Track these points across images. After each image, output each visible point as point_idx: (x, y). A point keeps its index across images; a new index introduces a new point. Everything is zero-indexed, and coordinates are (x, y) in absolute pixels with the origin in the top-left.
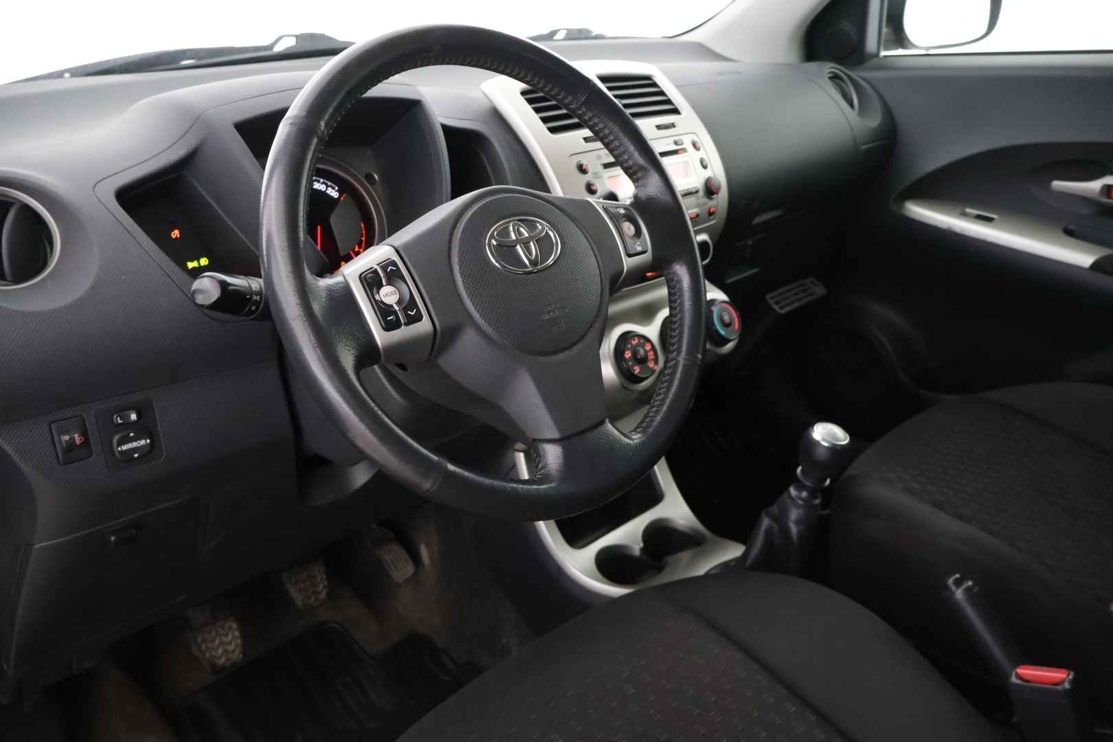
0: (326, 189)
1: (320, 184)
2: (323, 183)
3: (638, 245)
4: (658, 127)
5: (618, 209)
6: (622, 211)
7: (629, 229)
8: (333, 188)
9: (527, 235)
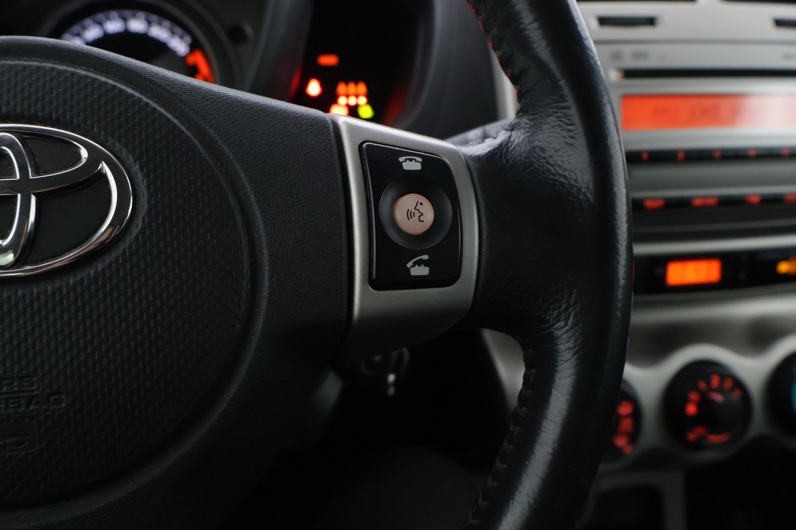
3: (419, 263)
4: (780, 23)
5: (401, 159)
6: (412, 165)
7: (410, 215)
9: (18, 177)
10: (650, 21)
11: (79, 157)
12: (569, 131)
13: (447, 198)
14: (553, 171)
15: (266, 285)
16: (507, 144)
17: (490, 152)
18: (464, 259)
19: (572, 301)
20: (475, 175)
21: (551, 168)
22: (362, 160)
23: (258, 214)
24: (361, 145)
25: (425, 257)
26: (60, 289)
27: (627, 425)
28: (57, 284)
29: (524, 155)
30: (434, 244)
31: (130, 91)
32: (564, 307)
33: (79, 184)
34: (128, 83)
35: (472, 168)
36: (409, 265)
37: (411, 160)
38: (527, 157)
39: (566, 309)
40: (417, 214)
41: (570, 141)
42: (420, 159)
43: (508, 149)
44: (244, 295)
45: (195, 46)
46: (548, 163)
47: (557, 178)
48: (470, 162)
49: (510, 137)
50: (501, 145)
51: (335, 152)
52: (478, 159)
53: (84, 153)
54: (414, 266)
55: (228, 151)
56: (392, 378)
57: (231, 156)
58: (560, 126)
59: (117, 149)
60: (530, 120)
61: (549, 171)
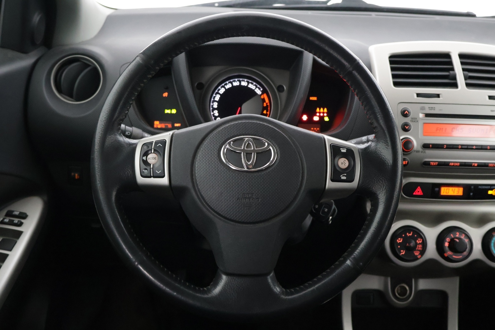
0: (255, 89)
1: (252, 85)
2: (255, 85)
3: (344, 176)
4: (491, 97)
5: (341, 149)
6: (344, 151)
7: (342, 163)
8: (259, 89)
9: (253, 149)
10: (438, 96)
11: (265, 145)
12: (386, 144)
13: (352, 159)
14: (382, 154)
15: (306, 178)
16: (370, 146)
17: (365, 148)
18: (355, 177)
19: (384, 189)
20: (360, 154)
21: (381, 153)
22: (331, 149)
23: (305, 161)
24: (331, 145)
25: (345, 174)
26: (260, 175)
27: (420, 247)
28: (260, 173)
29: (374, 149)
30: (348, 171)
31: (276, 129)
32: (381, 190)
33: (265, 151)
34: (275, 127)
35: (360, 152)
36: (341, 176)
37: (343, 149)
38: (375, 150)
39: (382, 191)
40: (344, 163)
41: (387, 147)
42: (346, 149)
43: (370, 147)
44: (300, 180)
45: (263, 92)
46: (380, 152)
47: (382, 156)
48: (359, 150)
49: (371, 144)
50: (369, 146)
51: (324, 143)
52: (362, 149)
53: (266, 144)
54: (342, 176)
55: (298, 145)
56: (331, 218)
57: (299, 146)
58: (384, 143)
59: (273, 143)
60: (377, 140)
61: (380, 154)
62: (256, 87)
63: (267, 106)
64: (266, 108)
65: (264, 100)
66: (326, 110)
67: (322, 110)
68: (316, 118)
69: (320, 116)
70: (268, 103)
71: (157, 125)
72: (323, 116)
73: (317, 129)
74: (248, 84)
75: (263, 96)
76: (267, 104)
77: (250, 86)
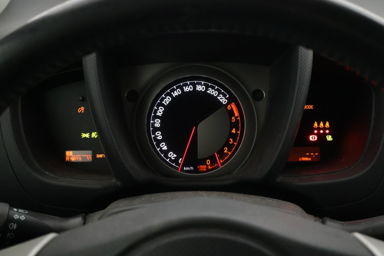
0: (218, 95)
1: (213, 90)
2: (217, 90)
8: (224, 95)
62: (220, 92)
63: (237, 120)
64: (235, 125)
65: (231, 112)
66: (327, 125)
67: (322, 125)
68: (313, 138)
69: (318, 134)
70: (238, 117)
71: (70, 157)
72: (325, 134)
73: (314, 154)
74: (207, 89)
75: (231, 106)
76: (236, 118)
77: (210, 91)
